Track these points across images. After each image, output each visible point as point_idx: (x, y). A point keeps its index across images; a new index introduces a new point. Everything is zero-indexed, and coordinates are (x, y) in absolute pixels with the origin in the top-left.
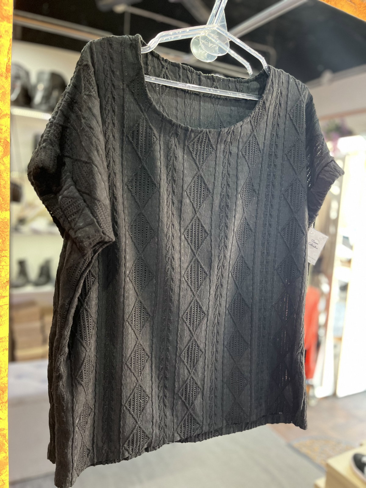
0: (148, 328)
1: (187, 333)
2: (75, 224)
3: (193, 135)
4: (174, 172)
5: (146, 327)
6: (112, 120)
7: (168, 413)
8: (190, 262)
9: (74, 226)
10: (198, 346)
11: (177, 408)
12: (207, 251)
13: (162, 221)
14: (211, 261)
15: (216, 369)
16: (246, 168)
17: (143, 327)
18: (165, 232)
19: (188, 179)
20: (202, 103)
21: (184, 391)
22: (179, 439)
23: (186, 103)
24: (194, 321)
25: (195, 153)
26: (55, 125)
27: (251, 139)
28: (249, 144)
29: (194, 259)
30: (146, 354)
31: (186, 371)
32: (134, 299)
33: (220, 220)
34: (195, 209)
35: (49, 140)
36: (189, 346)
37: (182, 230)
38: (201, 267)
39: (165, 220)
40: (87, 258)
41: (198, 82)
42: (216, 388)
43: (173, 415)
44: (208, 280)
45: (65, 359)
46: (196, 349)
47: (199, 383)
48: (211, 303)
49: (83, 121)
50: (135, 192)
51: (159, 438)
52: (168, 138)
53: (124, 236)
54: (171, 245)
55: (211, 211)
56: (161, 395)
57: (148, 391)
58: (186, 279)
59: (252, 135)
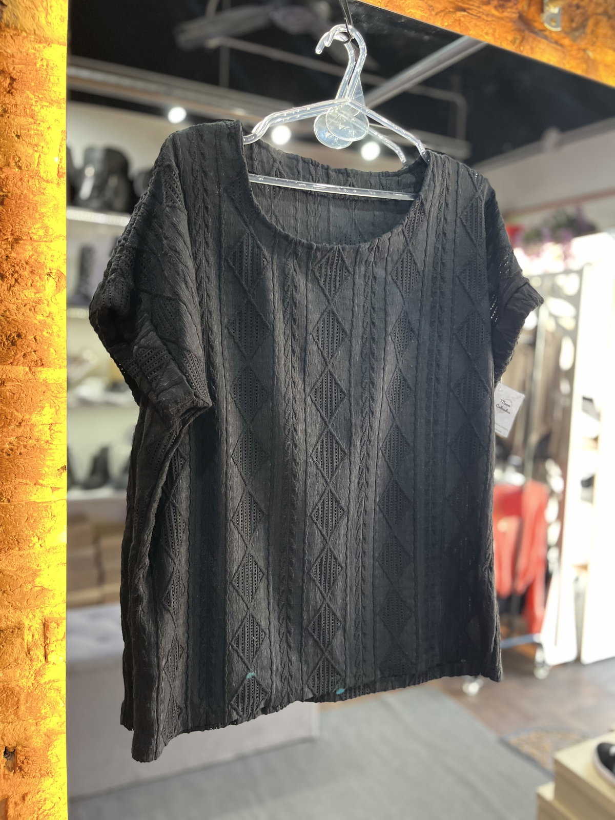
0: (262, 531)
1: (318, 539)
2: (157, 384)
3: (319, 254)
4: (294, 308)
5: (259, 530)
6: (205, 238)
7: (294, 657)
8: (321, 436)
9: (156, 387)
10: (335, 558)
11: (306, 650)
12: (345, 419)
13: (278, 378)
14: (351, 433)
15: (363, 593)
16: (398, 298)
17: (254, 530)
18: (283, 393)
19: (314, 317)
20: (331, 208)
21: (316, 624)
22: (311, 696)
23: (309, 209)
24: (328, 522)
25: (323, 280)
26: (127, 249)
27: (404, 256)
28: (403, 264)
29: (326, 430)
30: (259, 570)
31: (318, 595)
32: (240, 490)
33: (362, 375)
34: (325, 360)
35: (119, 270)
36: (322, 558)
37: (308, 390)
38: (337, 442)
39: (282, 376)
40: (174, 431)
41: (326, 179)
42: (364, 621)
43: (301, 662)
44: (347, 461)
45: (145, 575)
46: (333, 563)
47: (338, 614)
48: (353, 495)
49: (165, 242)
50: (240, 338)
51: (281, 695)
52: (284, 260)
53: (225, 400)
54: (292, 412)
55: (350, 361)
56: (283, 630)
57: (264, 624)
58: (315, 460)
59: (406, 251)
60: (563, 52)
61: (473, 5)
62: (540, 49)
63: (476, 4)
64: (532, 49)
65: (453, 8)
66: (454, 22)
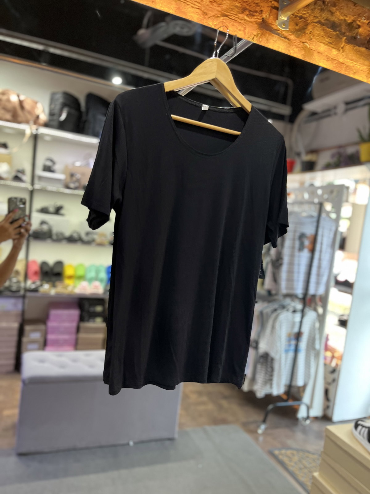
60: (289, 43)
61: (232, 14)
62: (274, 40)
63: (235, 13)
64: (267, 40)
65: (220, 15)
66: (220, 22)
